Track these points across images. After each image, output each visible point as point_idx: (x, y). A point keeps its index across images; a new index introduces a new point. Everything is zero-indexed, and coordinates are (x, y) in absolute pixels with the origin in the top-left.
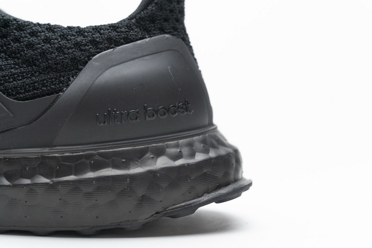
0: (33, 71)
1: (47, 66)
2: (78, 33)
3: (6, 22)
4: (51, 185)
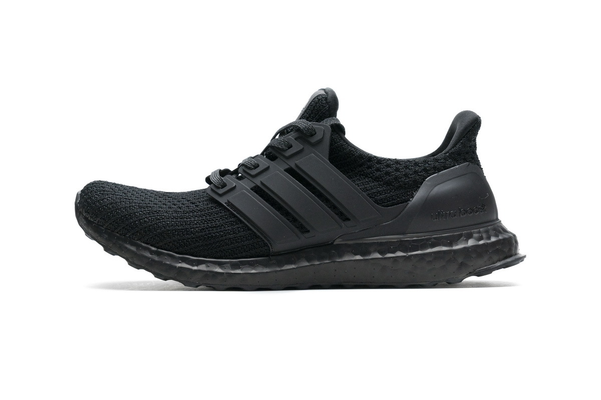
0: (391, 189)
1: (399, 185)
4: (407, 257)
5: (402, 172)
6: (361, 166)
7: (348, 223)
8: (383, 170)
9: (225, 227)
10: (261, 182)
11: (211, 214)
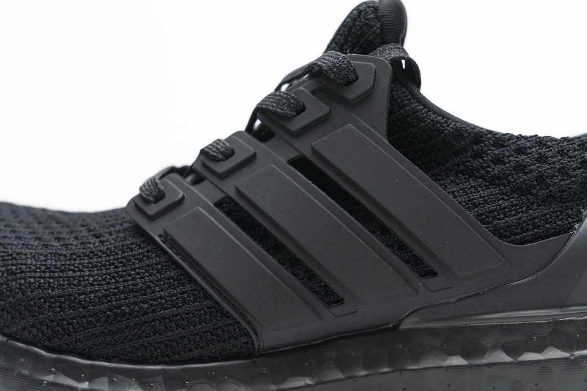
0: (529, 202)
1: (549, 194)
2: (581, 146)
3: (477, 136)
4: (572, 360)
5: (554, 163)
6: (458, 153)
7: (431, 281)
8: (510, 161)
9: (153, 292)
10: (237, 188)
11: (129, 261)
